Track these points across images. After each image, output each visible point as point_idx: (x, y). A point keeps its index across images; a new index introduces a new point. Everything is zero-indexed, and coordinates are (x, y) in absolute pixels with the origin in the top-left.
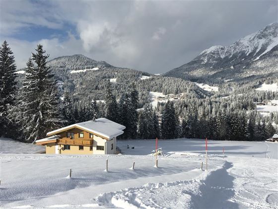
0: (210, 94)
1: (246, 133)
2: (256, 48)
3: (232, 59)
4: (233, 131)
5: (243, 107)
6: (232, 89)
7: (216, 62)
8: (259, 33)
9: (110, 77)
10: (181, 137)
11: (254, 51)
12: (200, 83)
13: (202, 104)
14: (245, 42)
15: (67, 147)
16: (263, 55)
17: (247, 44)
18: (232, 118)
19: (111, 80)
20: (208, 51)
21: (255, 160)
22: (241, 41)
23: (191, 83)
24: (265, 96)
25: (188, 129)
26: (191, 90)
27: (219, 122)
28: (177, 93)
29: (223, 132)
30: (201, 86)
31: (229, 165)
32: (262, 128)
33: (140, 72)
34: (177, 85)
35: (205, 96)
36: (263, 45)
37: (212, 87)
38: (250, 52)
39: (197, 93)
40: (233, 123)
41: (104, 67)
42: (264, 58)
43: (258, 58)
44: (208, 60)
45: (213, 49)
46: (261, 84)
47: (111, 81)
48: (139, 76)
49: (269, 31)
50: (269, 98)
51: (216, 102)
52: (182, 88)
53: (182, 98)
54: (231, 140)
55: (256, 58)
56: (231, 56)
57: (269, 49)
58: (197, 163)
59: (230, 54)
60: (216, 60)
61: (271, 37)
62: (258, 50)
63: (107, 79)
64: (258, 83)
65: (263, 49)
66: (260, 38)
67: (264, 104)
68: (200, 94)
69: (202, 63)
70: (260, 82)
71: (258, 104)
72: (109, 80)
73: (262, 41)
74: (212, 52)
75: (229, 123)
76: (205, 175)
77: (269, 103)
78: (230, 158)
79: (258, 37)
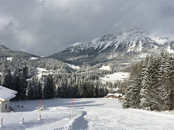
0: (75, 70)
1: (94, 93)
2: (99, 46)
3: (87, 51)
4: (87, 93)
5: (93, 78)
6: (87, 68)
7: (79, 52)
8: (101, 38)
9: (7, 57)
10: (56, 97)
11: (98, 48)
12: (69, 63)
13: (70, 76)
14: (94, 42)
16: (103, 50)
17: (95, 43)
18: (86, 85)
19: (8, 59)
20: (74, 45)
21: (99, 108)
22: (92, 42)
23: (64, 63)
24: (103, 72)
25: (61, 92)
26: (64, 68)
27: (79, 87)
28: (55, 69)
29: (81, 93)
30: (69, 65)
31: (85, 113)
32: (102, 90)
33: (30, 55)
34: (55, 64)
35: (72, 71)
36: (103, 45)
37: (76, 67)
38: (96, 48)
39: (67, 69)
40: (87, 88)
41: (2, 49)
42: (103, 52)
43: (100, 52)
44: (74, 50)
45: (77, 44)
46: (102, 65)
47: (7, 59)
48: (29, 57)
49: (106, 38)
50: (106, 74)
51: (78, 75)
52: (58, 66)
53: (58, 72)
54: (86, 98)
57: (106, 47)
58: (66, 114)
59: (86, 48)
61: (107, 41)
62: (100, 47)
63: (5, 58)
64: (100, 65)
65: (103, 47)
66: (102, 41)
67: (103, 77)
68: (69, 70)
69: (71, 52)
71: (100, 77)
72: (6, 59)
73: (103, 43)
74: (77, 46)
75: (85, 88)
76: (71, 122)
77: (105, 76)
78: (85, 109)
79: (100, 40)
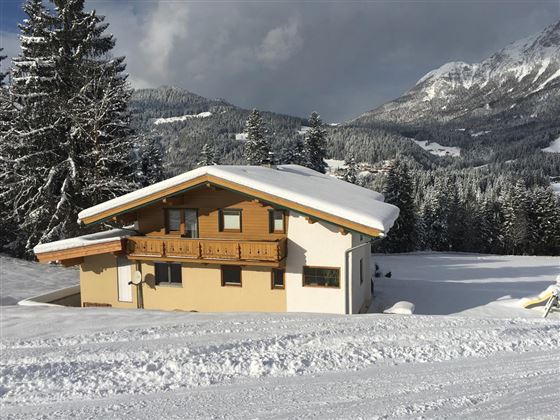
0: (446, 162)
2: (538, 66)
3: (487, 89)
4: (541, 234)
7: (454, 97)
8: (545, 35)
9: (235, 131)
11: (533, 73)
12: (421, 140)
13: (432, 181)
15: (168, 273)
16: (554, 80)
19: (239, 137)
20: (438, 73)
22: (507, 52)
23: (404, 140)
26: (406, 154)
28: (375, 160)
30: (422, 144)
33: (297, 119)
34: (374, 144)
35: (433, 165)
36: (552, 59)
37: (448, 149)
38: (525, 74)
39: (417, 159)
40: (541, 215)
41: (222, 111)
42: (556, 86)
43: (542, 86)
44: (438, 93)
47: (237, 138)
48: (294, 127)
51: (463, 177)
52: (385, 151)
53: (386, 169)
55: (537, 86)
56: (485, 83)
59: (484, 80)
60: (453, 93)
63: (230, 135)
64: (547, 137)
65: (553, 68)
66: (547, 45)
68: (425, 162)
69: (425, 99)
70: (550, 135)
72: (234, 137)
73: (551, 51)
74: (446, 75)
79: (541, 42)
